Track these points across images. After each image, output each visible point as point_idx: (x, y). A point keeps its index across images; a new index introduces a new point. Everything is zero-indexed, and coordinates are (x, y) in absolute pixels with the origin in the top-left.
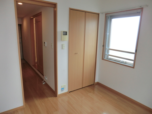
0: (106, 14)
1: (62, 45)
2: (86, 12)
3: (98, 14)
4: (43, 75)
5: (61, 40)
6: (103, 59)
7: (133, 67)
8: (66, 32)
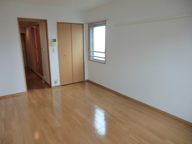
0: (89, 24)
1: (53, 49)
2: (71, 24)
3: (83, 24)
4: (43, 76)
5: (52, 45)
6: (89, 60)
7: (105, 63)
8: (56, 40)
